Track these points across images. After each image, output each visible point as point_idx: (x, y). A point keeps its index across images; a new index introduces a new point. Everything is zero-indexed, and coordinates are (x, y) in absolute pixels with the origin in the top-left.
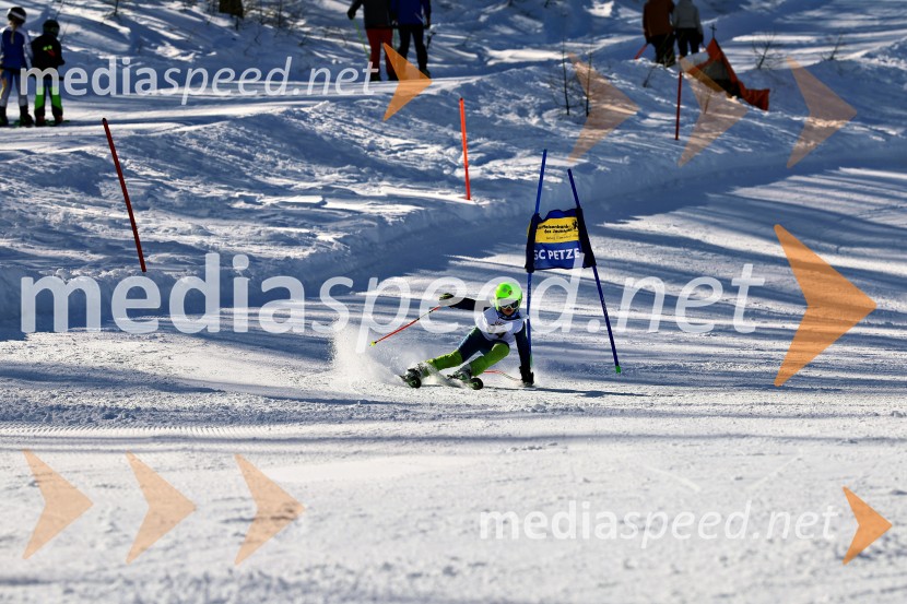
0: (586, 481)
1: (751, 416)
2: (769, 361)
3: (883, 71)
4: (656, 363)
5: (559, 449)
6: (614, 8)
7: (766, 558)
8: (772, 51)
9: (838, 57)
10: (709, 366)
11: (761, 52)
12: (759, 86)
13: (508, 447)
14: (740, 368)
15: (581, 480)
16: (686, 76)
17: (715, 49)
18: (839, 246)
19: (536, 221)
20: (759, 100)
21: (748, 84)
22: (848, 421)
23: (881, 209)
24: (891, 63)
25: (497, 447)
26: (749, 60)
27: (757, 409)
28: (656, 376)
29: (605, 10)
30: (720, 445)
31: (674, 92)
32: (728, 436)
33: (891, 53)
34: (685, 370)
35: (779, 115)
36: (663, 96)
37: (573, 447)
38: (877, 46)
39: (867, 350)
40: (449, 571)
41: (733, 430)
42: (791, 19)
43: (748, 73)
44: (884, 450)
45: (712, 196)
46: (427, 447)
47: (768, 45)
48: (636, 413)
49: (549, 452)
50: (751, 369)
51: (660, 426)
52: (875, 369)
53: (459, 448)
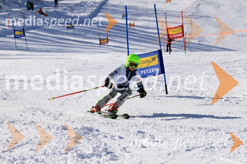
1: (44, 55)
2: (47, 49)
3: (62, 12)
4: (32, 49)
5: (19, 60)
7: (44, 73)
8: (48, 9)
9: (56, 10)
10: (39, 49)
11: (46, 9)
12: (46, 14)
13: (13, 60)
14: (43, 49)
16: (37, 12)
17: (40, 9)
18: (56, 34)
19: (15, 31)
20: (46, 15)
21: (45, 13)
22: (56, 56)
23: (62, 29)
24: (63, 11)
25: (11, 60)
26: (45, 10)
27: (45, 55)
28: (32, 50)
30: (40, 59)
32: (41, 58)
33: (63, 10)
34: (36, 50)
35: (49, 17)
37: (21, 59)
38: (61, 9)
39: (57, 47)
40: (4, 75)
41: (42, 57)
42: (50, 5)
43: (45, 12)
44: (60, 60)
46: (2, 60)
47: (47, 9)
48: (29, 55)
49: (18, 60)
50: (45, 50)
51: (32, 57)
52: (60, 50)
53: (6, 60)
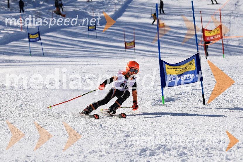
0: (38, 72)
2: (65, 54)
3: (82, 12)
6: (43, 3)
8: (66, 9)
9: (75, 10)
15: (37, 71)
16: (53, 13)
19: (29, 34)
20: (64, 16)
21: (63, 14)
24: (83, 10)
29: (41, 3)
31: (52, 15)
36: (50, 15)
38: (81, 8)
42: (69, 4)
45: (58, 30)
